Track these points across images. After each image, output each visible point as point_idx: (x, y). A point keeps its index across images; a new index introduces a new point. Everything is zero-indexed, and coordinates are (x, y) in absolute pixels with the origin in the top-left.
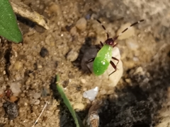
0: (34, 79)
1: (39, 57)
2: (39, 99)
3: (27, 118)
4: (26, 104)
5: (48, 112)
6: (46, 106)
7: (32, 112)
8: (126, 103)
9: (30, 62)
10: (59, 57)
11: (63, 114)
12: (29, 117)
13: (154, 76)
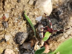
0: (15, 12)
1: (17, 3)
2: (17, 20)
3: (12, 28)
4: (12, 22)
5: (21, 26)
6: (20, 23)
7: (14, 25)
8: (53, 23)
9: (13, 5)
10: (25, 3)
11: (27, 27)
12: (13, 28)
13: (65, 13)
